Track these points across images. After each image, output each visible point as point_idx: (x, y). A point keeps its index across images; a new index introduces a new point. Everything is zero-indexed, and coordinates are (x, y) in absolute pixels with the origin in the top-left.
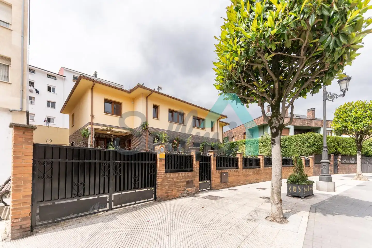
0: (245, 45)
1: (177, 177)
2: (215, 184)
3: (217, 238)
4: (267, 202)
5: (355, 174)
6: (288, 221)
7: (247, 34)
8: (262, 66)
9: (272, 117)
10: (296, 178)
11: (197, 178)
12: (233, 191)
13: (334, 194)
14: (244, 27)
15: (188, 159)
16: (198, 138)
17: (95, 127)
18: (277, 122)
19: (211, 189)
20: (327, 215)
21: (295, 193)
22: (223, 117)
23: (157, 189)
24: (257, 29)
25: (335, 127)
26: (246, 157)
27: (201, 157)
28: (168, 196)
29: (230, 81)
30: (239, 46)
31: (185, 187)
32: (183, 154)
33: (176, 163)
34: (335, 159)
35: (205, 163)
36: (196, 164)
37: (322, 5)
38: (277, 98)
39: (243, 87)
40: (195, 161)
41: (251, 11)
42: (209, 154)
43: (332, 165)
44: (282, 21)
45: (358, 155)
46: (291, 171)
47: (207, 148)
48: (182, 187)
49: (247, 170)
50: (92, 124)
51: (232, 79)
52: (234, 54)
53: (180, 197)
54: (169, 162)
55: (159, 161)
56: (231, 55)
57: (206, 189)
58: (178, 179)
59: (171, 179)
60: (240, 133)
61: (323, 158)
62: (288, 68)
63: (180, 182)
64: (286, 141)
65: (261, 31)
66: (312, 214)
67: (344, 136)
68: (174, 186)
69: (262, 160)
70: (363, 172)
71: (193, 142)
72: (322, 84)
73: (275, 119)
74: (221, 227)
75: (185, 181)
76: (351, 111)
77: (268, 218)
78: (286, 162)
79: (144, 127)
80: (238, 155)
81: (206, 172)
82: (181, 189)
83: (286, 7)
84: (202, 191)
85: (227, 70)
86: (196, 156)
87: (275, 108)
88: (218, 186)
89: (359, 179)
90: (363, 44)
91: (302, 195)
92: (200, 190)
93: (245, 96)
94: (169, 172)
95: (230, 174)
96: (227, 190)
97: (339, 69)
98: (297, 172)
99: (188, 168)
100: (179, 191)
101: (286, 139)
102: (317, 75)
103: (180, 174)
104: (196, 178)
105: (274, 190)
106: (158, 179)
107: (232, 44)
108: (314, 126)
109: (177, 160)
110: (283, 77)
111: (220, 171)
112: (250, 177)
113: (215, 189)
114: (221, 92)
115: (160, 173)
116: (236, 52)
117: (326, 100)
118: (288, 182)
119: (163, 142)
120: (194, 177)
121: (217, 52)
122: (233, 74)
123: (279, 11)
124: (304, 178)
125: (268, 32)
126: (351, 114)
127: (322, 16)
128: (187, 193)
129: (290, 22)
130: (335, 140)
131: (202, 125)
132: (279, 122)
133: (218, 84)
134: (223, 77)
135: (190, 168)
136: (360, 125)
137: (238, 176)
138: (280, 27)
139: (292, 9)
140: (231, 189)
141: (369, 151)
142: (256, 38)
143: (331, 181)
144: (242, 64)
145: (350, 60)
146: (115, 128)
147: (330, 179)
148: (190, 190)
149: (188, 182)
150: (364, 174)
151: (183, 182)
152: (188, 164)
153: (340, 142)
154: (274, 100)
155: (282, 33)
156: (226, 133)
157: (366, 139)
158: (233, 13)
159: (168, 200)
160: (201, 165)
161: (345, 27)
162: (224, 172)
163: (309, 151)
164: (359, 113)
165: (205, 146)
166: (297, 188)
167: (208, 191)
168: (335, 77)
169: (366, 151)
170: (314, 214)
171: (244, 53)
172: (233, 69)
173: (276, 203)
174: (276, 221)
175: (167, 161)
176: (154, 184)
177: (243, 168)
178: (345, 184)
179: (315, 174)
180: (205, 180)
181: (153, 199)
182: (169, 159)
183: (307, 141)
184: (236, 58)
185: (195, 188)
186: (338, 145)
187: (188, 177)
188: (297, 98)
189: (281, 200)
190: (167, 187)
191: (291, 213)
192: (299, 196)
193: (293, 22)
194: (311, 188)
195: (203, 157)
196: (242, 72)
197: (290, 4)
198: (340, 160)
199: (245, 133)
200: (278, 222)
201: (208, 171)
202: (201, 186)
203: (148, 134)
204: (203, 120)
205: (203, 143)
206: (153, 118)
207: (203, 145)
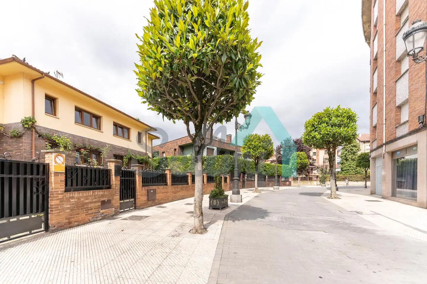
0: (169, 58)
1: (86, 196)
2: (141, 203)
3: (136, 263)
4: (192, 216)
5: (254, 189)
6: (207, 231)
7: (170, 46)
8: (186, 85)
9: (196, 136)
10: (216, 193)
11: (117, 197)
12: (160, 208)
13: (241, 204)
14: (168, 38)
15: (103, 174)
16: (121, 149)
18: (199, 141)
19: (135, 208)
20: (235, 221)
21: (215, 206)
22: (152, 130)
23: (49, 215)
24: (181, 46)
25: (243, 152)
26: (174, 174)
27: (122, 172)
28: (70, 223)
29: (154, 91)
30: (163, 57)
31: (100, 208)
32: (95, 167)
33: (84, 178)
34: (244, 177)
35: (128, 178)
36: (115, 181)
37: (231, 49)
38: (199, 119)
39: (169, 101)
40: (114, 177)
41: (175, 26)
42: (133, 169)
43: (241, 182)
44: (202, 48)
45: (256, 174)
46: (212, 187)
47: (132, 161)
48: (94, 209)
49: (176, 186)
51: (156, 89)
52: (158, 63)
53: (91, 222)
54: (72, 177)
55: (53, 175)
56: (155, 63)
57: (129, 209)
58: (87, 199)
59: (76, 200)
60: (171, 148)
61: (235, 176)
62: (210, 94)
63: (91, 203)
64: (210, 160)
65: (184, 50)
66: (226, 222)
67: (249, 160)
68: (80, 208)
69: (190, 176)
70: (258, 187)
71: (115, 153)
72: (233, 115)
73: (198, 139)
74: (143, 249)
75: (98, 202)
76: (252, 141)
77: (191, 232)
78: (210, 179)
79: (26, 124)
80: (166, 171)
81: (129, 189)
82: (94, 211)
83: (205, 37)
84: (124, 211)
85: (151, 78)
86: (115, 170)
87: (198, 128)
88: (144, 205)
89: (256, 192)
90: (256, 92)
91: (220, 207)
92: (120, 211)
93: (171, 111)
94: (72, 190)
95: (158, 191)
96: (154, 208)
97: (243, 106)
98: (217, 188)
99: (103, 184)
100: (89, 214)
101: (211, 158)
102: (229, 107)
103: (91, 192)
104: (115, 197)
105: (197, 204)
106: (52, 200)
107: (155, 51)
108: (231, 149)
109: (87, 175)
110: (205, 101)
111: (146, 188)
112: (179, 193)
113: (141, 208)
114: (145, 100)
115: (55, 192)
116: (160, 62)
117: (237, 129)
118: (210, 196)
119: (62, 149)
120: (113, 195)
121: (139, 54)
122: (157, 83)
123: (199, 37)
124: (221, 193)
125: (190, 54)
126: (252, 143)
127: (231, 58)
128: (102, 215)
129: (208, 52)
130: (244, 161)
131: (126, 135)
132: (201, 142)
133: (141, 90)
134: (147, 85)
135: (107, 184)
136: (257, 152)
137: (167, 192)
138: (200, 53)
139: (210, 41)
140: (158, 207)
141: (262, 172)
142: (179, 55)
143: (239, 194)
144: (167, 77)
145: (249, 101)
147: (238, 193)
148: (106, 212)
149: (103, 203)
150: (259, 188)
151: (95, 202)
152: (103, 180)
153: (246, 164)
154: (197, 120)
155: (202, 59)
156: (156, 147)
157: (260, 162)
158: (156, 18)
159: (70, 227)
160: (122, 182)
161: (245, 74)
162: (151, 188)
163: (227, 170)
164: (257, 143)
165: (130, 159)
166: (217, 202)
167: (131, 211)
168: (241, 111)
169: (261, 171)
170: (227, 221)
171: (168, 65)
172: (157, 78)
173: (198, 216)
174: (198, 233)
175: (69, 176)
176: (44, 207)
177: (172, 185)
178: (248, 196)
179: (230, 189)
180: (127, 198)
181: (43, 229)
182: (72, 172)
183: (226, 161)
184: (159, 67)
185: (114, 209)
186: (245, 166)
187: (103, 196)
188: (216, 123)
189: (202, 213)
190: (68, 211)
191: (210, 223)
192: (218, 208)
193: (211, 54)
194: (226, 201)
195: (125, 172)
196: (166, 85)
197: (208, 36)
198: (246, 178)
199: (175, 150)
200: (200, 234)
201: (132, 188)
202: (122, 206)
203: (35, 135)
204: (128, 129)
205: (127, 156)
206: (46, 114)
207: (127, 158)
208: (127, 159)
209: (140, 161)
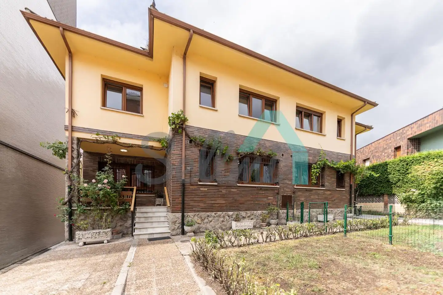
17: (77, 135)
47: (327, 172)
50: (70, 129)
60: (385, 149)
79: (173, 124)
131: (316, 127)
146: (126, 137)
165: (324, 168)
199: (397, 148)
203: (186, 141)
204: (320, 115)
205: (318, 162)
206: (201, 107)
207: (319, 167)
208: (317, 168)
209: (341, 170)
